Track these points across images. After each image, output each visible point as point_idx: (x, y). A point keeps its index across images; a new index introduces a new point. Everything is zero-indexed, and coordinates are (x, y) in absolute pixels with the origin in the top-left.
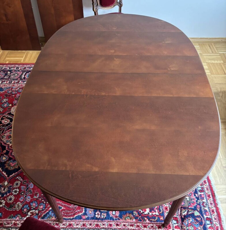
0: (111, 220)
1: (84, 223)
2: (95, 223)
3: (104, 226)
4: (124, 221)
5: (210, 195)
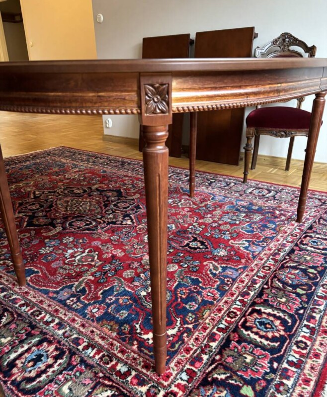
0: (81, 315)
1: (44, 300)
2: (57, 307)
3: (63, 317)
4: (99, 326)
5: (312, 380)
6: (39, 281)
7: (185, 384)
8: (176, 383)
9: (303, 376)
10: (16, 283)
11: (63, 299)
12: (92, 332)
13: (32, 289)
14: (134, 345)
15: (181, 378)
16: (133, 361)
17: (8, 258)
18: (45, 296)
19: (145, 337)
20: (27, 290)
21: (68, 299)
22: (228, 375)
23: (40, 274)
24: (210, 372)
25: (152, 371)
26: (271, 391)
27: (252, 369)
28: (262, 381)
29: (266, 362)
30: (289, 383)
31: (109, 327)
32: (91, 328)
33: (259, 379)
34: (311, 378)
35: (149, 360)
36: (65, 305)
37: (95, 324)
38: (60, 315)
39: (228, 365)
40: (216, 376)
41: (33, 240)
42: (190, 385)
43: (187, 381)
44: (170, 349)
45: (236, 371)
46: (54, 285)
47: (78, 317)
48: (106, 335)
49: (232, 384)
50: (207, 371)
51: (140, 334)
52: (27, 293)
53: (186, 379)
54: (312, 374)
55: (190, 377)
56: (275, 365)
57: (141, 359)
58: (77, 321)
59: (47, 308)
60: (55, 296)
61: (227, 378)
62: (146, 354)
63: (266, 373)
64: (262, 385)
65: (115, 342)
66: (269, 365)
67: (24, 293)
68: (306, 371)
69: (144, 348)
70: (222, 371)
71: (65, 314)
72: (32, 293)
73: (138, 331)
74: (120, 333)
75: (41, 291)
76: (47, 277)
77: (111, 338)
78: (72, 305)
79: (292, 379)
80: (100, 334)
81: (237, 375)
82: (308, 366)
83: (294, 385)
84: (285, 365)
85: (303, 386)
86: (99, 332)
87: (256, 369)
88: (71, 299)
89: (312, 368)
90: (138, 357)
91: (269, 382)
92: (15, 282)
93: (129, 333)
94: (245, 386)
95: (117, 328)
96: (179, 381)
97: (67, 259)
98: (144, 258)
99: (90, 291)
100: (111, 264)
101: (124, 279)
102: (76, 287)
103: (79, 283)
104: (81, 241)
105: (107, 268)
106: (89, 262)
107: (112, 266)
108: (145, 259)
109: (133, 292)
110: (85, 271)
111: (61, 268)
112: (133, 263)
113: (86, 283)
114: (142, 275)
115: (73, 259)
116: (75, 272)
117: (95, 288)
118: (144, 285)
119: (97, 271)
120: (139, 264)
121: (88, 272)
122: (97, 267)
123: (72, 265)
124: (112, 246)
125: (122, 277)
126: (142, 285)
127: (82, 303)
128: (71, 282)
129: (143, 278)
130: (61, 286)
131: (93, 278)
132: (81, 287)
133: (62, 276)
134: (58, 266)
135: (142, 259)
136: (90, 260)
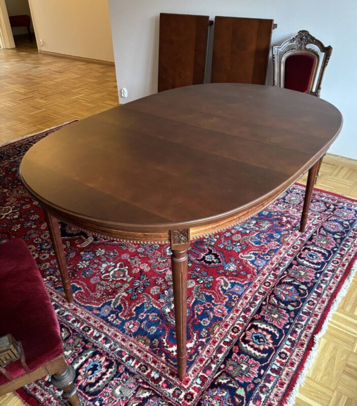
0: (121, 331)
1: (90, 316)
2: (101, 323)
3: (107, 332)
4: (135, 341)
5: (285, 383)
6: (83, 298)
7: (199, 387)
8: (193, 386)
9: (280, 381)
10: (65, 300)
11: (105, 316)
12: (131, 345)
13: (78, 306)
14: (162, 356)
15: (196, 383)
16: (163, 369)
17: (52, 273)
18: (90, 312)
19: (170, 349)
20: (75, 307)
21: (109, 315)
22: (229, 380)
23: (82, 291)
24: (217, 378)
25: (176, 378)
26: (257, 392)
27: (245, 376)
28: (252, 384)
29: (256, 370)
30: (269, 385)
31: (143, 341)
32: (130, 343)
33: (250, 383)
34: (285, 382)
35: (173, 369)
36: (107, 321)
37: (132, 338)
38: (105, 331)
39: (229, 372)
40: (220, 381)
41: (70, 253)
42: (202, 388)
43: (200, 385)
44: (189, 360)
45: (234, 377)
46: (96, 302)
47: (119, 332)
48: (141, 348)
49: (231, 387)
50: (215, 377)
51: (167, 347)
52: (75, 310)
53: (200, 383)
54: (286, 379)
55: (203, 382)
56: (262, 372)
57: (168, 368)
58: (118, 336)
59: (93, 324)
60: (98, 312)
61: (228, 382)
62: (171, 364)
63: (255, 378)
64: (251, 387)
65: (149, 354)
66: (258, 372)
67: (72, 309)
68: (283, 377)
69: (171, 359)
70: (225, 377)
71: (108, 330)
72: (79, 309)
73: (165, 345)
74: (152, 346)
75: (86, 307)
76: (89, 294)
77: (145, 351)
78: (113, 321)
79: (272, 383)
80: (137, 348)
81: (235, 380)
82: (284, 373)
83: (273, 387)
84: (269, 372)
85: (279, 388)
86: (136, 346)
87: (249, 375)
88: (112, 315)
89: (287, 374)
90: (166, 367)
91: (256, 385)
92: (63, 298)
93: (159, 347)
94: (240, 388)
95: (149, 342)
96: (195, 385)
97: (103, 274)
98: (167, 273)
99: (125, 308)
100: (140, 280)
101: (151, 295)
102: (114, 304)
103: (116, 300)
104: (112, 254)
105: (137, 285)
106: (121, 277)
107: (141, 282)
108: (168, 275)
109: (159, 309)
110: (119, 288)
111: (99, 284)
112: (158, 279)
113: (122, 300)
114: (166, 291)
115: (108, 274)
116: (111, 288)
117: (130, 305)
118: (168, 302)
119: (129, 287)
120: (163, 280)
121: (122, 289)
122: (129, 283)
123: (107, 281)
124: (140, 260)
125: (149, 293)
126: (167, 302)
127: (120, 319)
128: (109, 298)
129: (167, 294)
130: (101, 303)
131: (126, 295)
132: (118, 304)
133: (101, 292)
134: (96, 282)
135: (165, 274)
136: (122, 275)
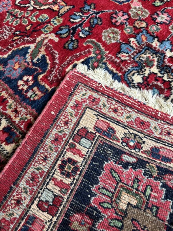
11: (13, 78)
78: (27, 91)
99: (53, 64)
100: (83, 13)
101: (104, 44)
103: (36, 47)
105: (77, 21)
106: (49, 4)
107: (84, 16)
110: (44, 23)
111: (10, 13)
112: (116, 14)
113: (47, 47)
116: (30, 22)
117: (62, 60)
119: (61, 25)
120: (126, 17)
121: (49, 26)
122: (62, 16)
123: (25, 9)
125: (100, 40)
128: (24, 43)
130: (9, 50)
131: (56, 40)
132: (40, 55)
135: (129, 7)
